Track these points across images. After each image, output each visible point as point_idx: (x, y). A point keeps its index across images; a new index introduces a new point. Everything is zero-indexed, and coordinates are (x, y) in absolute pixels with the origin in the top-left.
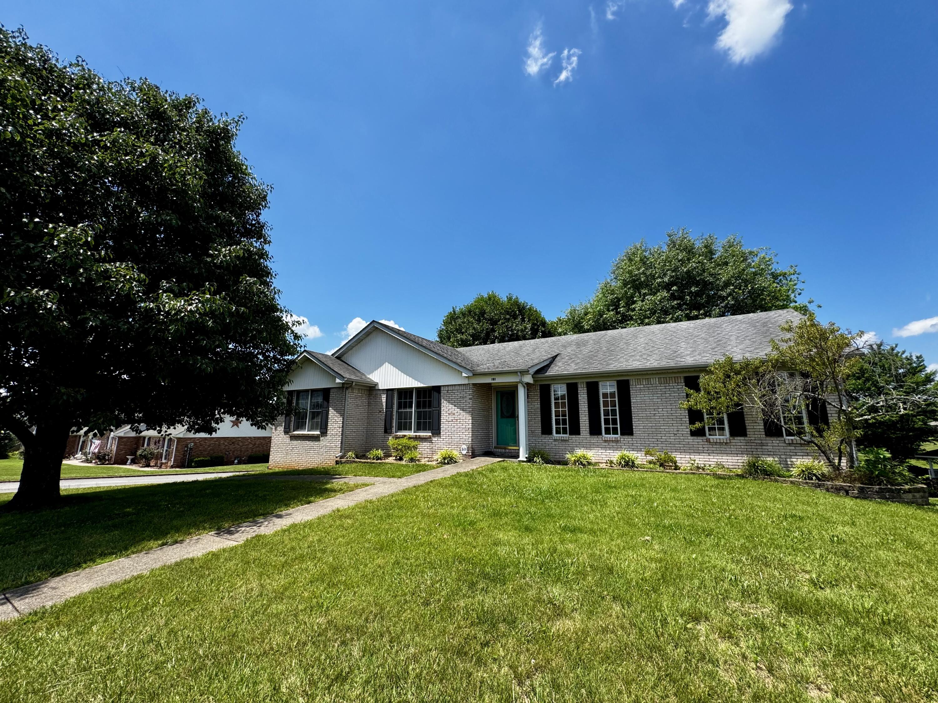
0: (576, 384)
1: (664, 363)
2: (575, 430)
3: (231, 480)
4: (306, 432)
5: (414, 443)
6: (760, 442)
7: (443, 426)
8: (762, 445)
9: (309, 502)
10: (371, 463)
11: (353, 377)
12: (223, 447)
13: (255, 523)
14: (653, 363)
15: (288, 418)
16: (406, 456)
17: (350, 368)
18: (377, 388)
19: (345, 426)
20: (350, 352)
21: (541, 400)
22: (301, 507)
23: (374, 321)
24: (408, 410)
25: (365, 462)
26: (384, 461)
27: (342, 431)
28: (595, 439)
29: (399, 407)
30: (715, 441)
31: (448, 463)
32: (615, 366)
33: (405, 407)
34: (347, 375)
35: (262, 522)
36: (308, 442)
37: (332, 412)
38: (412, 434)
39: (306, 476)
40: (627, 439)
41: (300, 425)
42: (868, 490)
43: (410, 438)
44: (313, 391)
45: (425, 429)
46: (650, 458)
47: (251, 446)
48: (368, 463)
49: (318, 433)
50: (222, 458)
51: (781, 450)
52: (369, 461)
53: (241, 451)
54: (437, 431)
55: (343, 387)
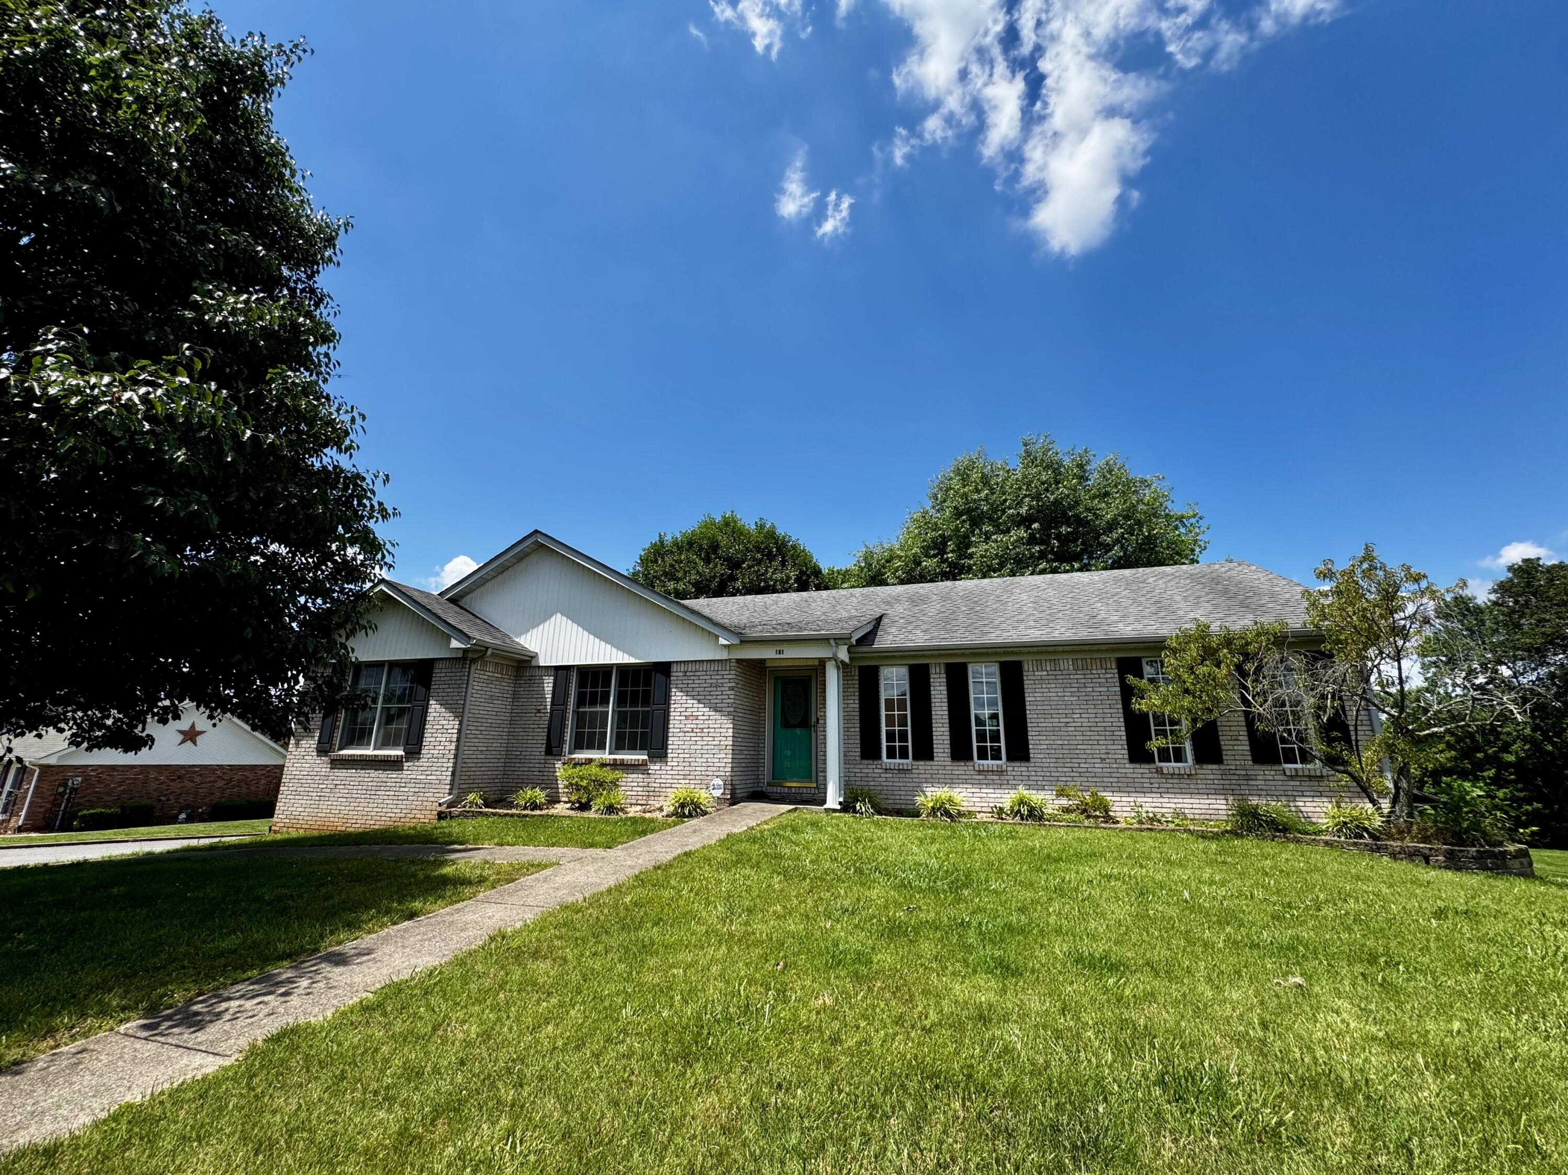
0: (926, 667)
1: (1083, 634)
2: (924, 752)
3: (179, 859)
4: (369, 752)
5: (609, 775)
6: (1243, 772)
7: (674, 742)
8: (1248, 778)
9: (412, 915)
10: (519, 816)
11: (487, 639)
12: (154, 785)
13: (270, 984)
14: (1062, 632)
15: (329, 720)
16: (598, 801)
17: (478, 621)
18: (534, 663)
19: (463, 739)
20: (478, 592)
21: (860, 696)
22: (392, 930)
23: (536, 532)
24: (599, 709)
25: (506, 815)
26: (544, 812)
27: (457, 748)
28: (961, 768)
29: (581, 702)
30: (1171, 771)
31: (690, 816)
32: (995, 637)
33: (593, 703)
34: (476, 634)
35: (289, 981)
36: (373, 773)
37: (435, 709)
38: (606, 756)
39: (377, 848)
40: (1019, 768)
41: (358, 736)
42: (1460, 855)
43: (603, 765)
44: (393, 664)
45: (632, 747)
46: (1064, 802)
47: (221, 783)
48: (512, 816)
49: (400, 752)
50: (150, 809)
51: (1278, 788)
52: (514, 811)
53: (196, 794)
54: (659, 751)
55: (464, 658)
